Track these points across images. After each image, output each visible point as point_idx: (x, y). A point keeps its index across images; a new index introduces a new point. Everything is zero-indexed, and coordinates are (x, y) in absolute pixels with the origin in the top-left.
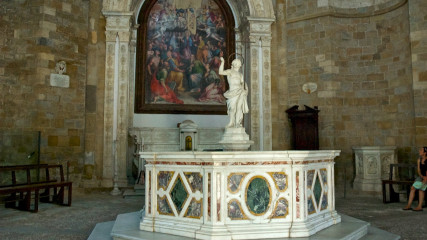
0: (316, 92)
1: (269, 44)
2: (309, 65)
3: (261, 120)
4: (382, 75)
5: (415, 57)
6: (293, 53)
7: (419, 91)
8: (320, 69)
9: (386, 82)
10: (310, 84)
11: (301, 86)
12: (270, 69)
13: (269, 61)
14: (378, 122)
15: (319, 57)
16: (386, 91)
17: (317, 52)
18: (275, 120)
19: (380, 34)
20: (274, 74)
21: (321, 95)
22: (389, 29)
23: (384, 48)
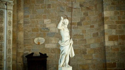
0: (44, 44)
1: (12, 8)
2: (39, 26)
3: (5, 62)
4: (83, 35)
5: (106, 27)
6: (28, 16)
7: (108, 47)
8: (47, 29)
9: (85, 40)
10: (40, 38)
11: (34, 39)
12: (12, 26)
13: (12, 21)
14: (80, 65)
15: (46, 21)
16: (85, 46)
17: (45, 17)
18: (14, 62)
19: (82, 10)
20: (15, 30)
21: (47, 46)
22: (87, 8)
23: (85, 19)
